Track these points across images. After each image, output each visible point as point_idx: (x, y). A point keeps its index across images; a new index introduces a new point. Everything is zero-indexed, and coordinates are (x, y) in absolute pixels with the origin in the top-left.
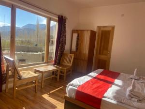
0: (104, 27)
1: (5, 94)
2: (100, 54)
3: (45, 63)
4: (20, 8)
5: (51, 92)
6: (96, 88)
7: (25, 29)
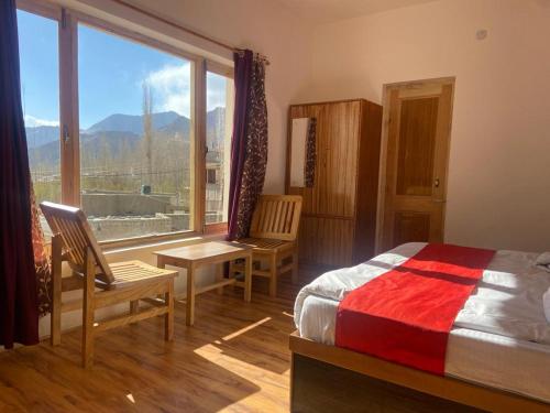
0: (411, 85)
1: (52, 353)
2: (400, 191)
3: (194, 234)
4: (92, 21)
5: (227, 338)
6: (415, 298)
7: (100, 133)
